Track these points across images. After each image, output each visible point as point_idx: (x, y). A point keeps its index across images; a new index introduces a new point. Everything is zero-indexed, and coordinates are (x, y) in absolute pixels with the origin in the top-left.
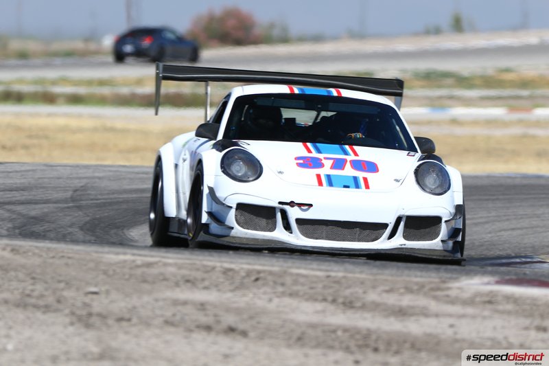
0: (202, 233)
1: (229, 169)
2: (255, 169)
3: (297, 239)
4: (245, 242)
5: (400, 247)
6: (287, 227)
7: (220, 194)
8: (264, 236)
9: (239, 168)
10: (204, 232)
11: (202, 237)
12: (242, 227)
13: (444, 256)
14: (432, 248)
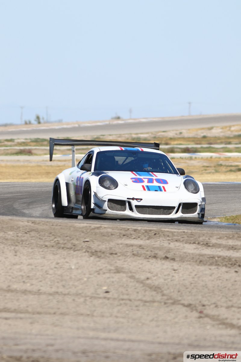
0: (92, 212)
1: (103, 184)
2: (114, 184)
3: (136, 214)
4: (112, 216)
5: (181, 217)
6: (131, 209)
7: (100, 195)
8: (121, 213)
9: (107, 183)
10: (93, 212)
11: (92, 214)
12: (111, 210)
13: (199, 220)
14: (194, 217)
